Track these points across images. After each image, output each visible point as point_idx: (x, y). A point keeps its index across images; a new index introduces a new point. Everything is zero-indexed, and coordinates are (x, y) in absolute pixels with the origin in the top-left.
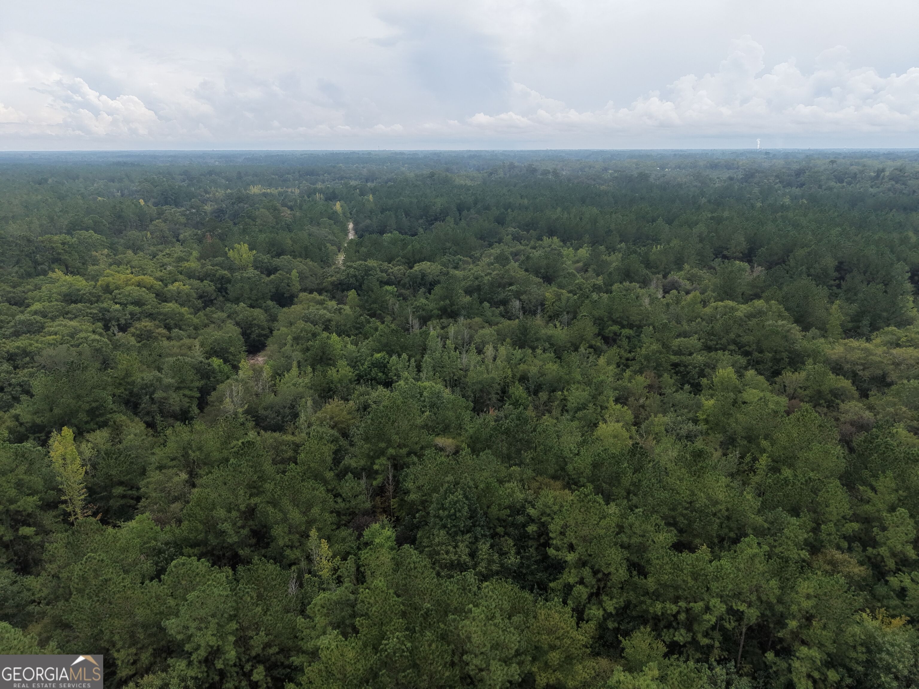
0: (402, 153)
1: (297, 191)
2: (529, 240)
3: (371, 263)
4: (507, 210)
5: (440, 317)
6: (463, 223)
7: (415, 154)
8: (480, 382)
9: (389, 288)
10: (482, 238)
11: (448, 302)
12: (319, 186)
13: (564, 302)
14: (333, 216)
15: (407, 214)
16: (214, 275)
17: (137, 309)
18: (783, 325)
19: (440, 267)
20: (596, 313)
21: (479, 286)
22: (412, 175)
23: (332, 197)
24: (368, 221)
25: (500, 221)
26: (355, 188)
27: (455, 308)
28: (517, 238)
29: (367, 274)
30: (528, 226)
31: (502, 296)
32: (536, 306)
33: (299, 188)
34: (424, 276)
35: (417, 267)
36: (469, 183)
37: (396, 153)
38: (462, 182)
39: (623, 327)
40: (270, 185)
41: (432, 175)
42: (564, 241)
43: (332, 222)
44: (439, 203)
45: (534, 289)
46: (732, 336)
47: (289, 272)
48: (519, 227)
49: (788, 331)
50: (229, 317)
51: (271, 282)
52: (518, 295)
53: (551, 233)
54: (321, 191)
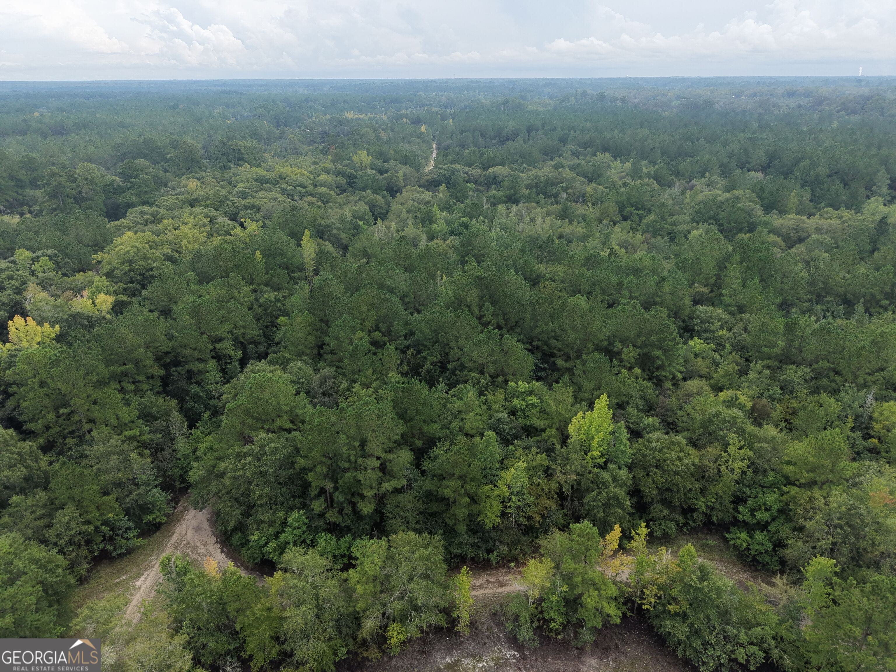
0: (478, 81)
1: (385, 117)
2: (586, 156)
3: (456, 166)
4: (569, 131)
5: (506, 202)
6: (531, 142)
7: (491, 81)
8: (530, 236)
9: (469, 185)
10: (546, 154)
11: (512, 191)
12: (403, 111)
13: (599, 194)
14: (420, 136)
15: (483, 136)
16: (345, 173)
17: (303, 190)
18: (749, 206)
19: (508, 170)
20: (620, 199)
21: (537, 183)
22: (488, 102)
23: (417, 121)
24: (449, 141)
25: (564, 141)
26: (437, 113)
27: (517, 196)
28: (575, 154)
29: (453, 174)
30: (586, 145)
31: (555, 191)
32: (578, 197)
33: (386, 114)
34: (495, 177)
35: (490, 170)
36: (540, 109)
37: (472, 81)
38: (535, 108)
39: (637, 209)
40: (360, 111)
41: (506, 102)
42: (615, 157)
43: (421, 141)
44: (511, 126)
45: (578, 184)
46: (712, 213)
47: (396, 172)
48: (578, 145)
49: (753, 210)
50: (359, 199)
51: (385, 179)
52: (565, 190)
53: (605, 149)
54: (406, 117)
